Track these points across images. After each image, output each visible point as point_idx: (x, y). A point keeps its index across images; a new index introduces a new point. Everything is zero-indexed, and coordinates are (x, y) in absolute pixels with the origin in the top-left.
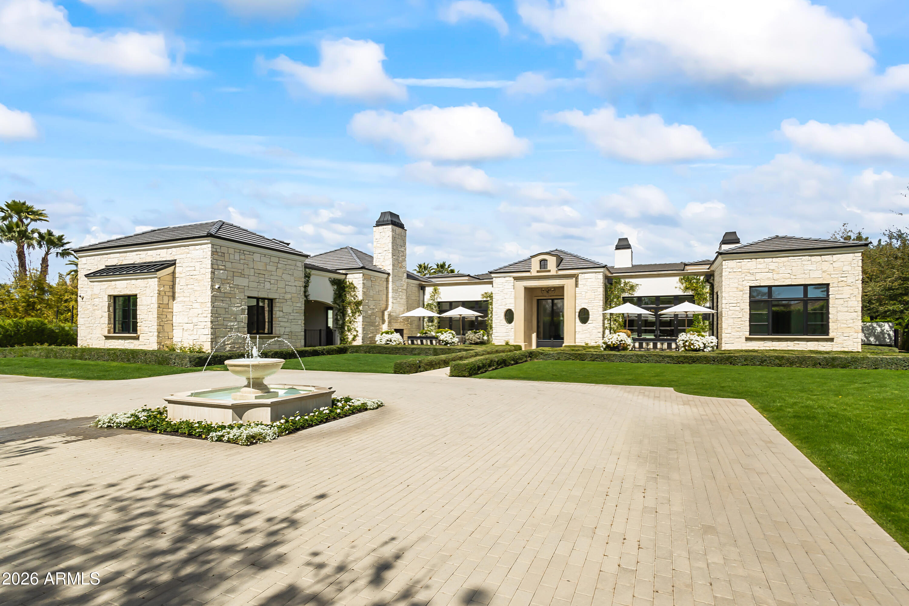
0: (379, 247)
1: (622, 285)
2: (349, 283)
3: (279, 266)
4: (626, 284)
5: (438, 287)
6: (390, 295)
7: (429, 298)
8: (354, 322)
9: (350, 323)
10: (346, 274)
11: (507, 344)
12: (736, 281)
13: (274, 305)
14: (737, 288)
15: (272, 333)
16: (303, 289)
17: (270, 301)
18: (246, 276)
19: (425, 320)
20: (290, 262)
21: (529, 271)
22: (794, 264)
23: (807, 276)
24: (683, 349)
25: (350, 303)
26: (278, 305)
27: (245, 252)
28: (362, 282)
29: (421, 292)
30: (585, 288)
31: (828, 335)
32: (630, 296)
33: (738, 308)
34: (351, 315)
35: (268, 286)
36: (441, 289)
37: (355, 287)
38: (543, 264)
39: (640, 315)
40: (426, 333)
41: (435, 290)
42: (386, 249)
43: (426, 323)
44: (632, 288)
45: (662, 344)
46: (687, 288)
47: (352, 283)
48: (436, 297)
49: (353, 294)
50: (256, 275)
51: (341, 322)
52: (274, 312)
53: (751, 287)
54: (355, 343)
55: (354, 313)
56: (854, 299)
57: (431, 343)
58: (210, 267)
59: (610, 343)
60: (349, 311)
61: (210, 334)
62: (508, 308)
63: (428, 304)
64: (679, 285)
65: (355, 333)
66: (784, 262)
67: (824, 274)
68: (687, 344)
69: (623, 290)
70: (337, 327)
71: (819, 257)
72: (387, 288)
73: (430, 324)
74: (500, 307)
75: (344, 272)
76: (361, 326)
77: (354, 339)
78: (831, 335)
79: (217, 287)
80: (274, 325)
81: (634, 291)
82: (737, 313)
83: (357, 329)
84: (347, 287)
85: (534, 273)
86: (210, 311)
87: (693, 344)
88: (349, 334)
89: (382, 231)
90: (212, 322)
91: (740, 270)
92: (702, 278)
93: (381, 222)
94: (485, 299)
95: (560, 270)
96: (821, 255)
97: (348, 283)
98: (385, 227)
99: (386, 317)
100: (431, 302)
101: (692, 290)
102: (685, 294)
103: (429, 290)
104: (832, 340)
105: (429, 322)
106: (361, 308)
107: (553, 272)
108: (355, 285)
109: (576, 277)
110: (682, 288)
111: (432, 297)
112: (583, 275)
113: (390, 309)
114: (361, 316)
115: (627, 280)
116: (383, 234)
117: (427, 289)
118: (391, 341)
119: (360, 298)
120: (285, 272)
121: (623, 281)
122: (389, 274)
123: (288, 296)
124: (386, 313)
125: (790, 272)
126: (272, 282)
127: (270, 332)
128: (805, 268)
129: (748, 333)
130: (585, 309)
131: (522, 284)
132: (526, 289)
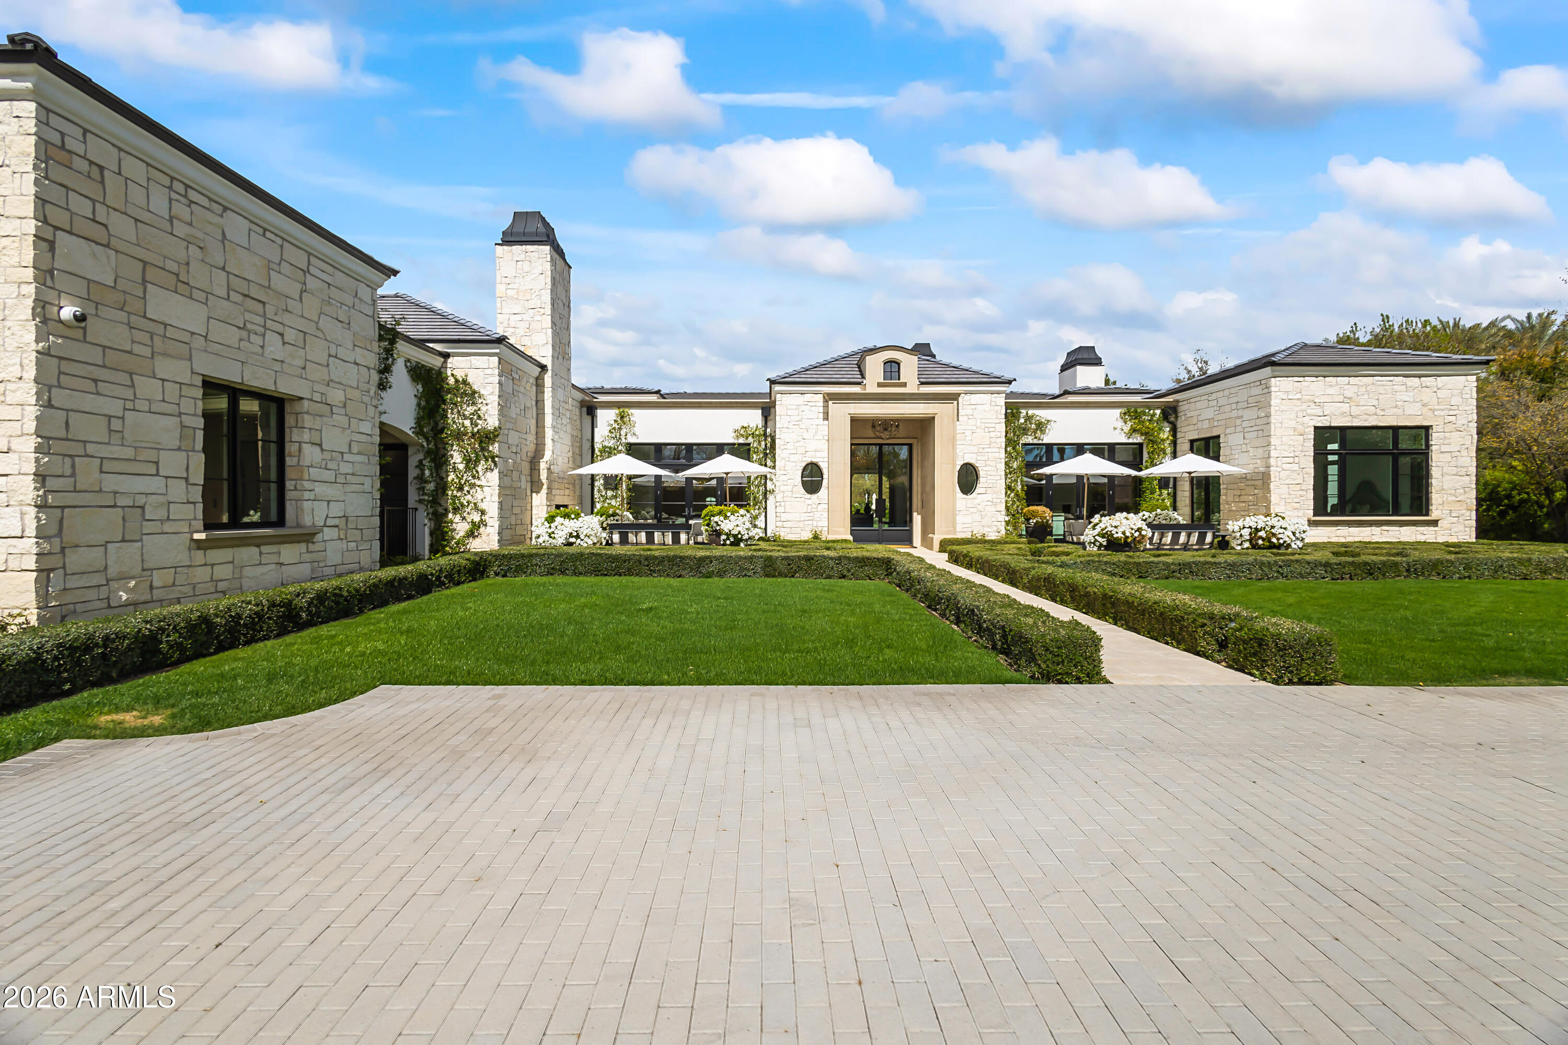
0: (512, 298)
1: (1022, 421)
2: (457, 381)
3: (311, 283)
4: (1028, 418)
5: (631, 411)
6: (548, 420)
7: (607, 433)
8: (473, 486)
9: (461, 489)
10: (446, 356)
11: (816, 537)
12: (1293, 416)
13: (289, 420)
14: (1295, 429)
15: (280, 522)
16: (375, 377)
17: (273, 407)
18: (197, 294)
19: (597, 484)
20: (340, 279)
21: (859, 383)
22: (1381, 389)
23: (1400, 412)
24: (1247, 545)
25: (459, 436)
26: (308, 421)
27: (193, 195)
28: (497, 379)
29: (587, 420)
30: (972, 422)
31: (1427, 515)
32: (1036, 441)
33: (1295, 467)
34: (461, 467)
35: (274, 347)
36: (637, 415)
37: (474, 392)
38: (892, 367)
40: (614, 514)
41: (622, 417)
42: (535, 303)
43: (599, 491)
44: (1041, 426)
46: (1134, 430)
47: (465, 382)
48: (623, 432)
49: (470, 410)
50: (234, 296)
51: (431, 486)
52: (291, 448)
53: (1316, 428)
54: (478, 545)
55: (471, 463)
56: (1464, 453)
57: (676, 540)
58: (30, 213)
59: (1120, 535)
60: (457, 458)
62: (809, 460)
63: (604, 447)
64: (1120, 424)
65: (476, 517)
66: (1366, 385)
67: (1425, 410)
68: (1263, 534)
69: (1025, 431)
70: (420, 501)
71: (1417, 379)
72: (539, 403)
73: (610, 493)
74: (793, 458)
75: (438, 347)
76: (496, 498)
77: (471, 534)
78: (1435, 514)
79: (67, 312)
80: (289, 495)
81: (1043, 432)
82: (1295, 475)
83: (482, 506)
84: (449, 391)
85: (870, 388)
87: (1274, 535)
88: (457, 518)
89: (522, 257)
91: (1299, 396)
92: (1158, 412)
93: (518, 234)
94: (741, 441)
95: (922, 383)
96: (1420, 376)
97: (451, 381)
98: (530, 248)
99: (544, 476)
100: (611, 443)
101: (1142, 434)
103: (606, 417)
104: (1435, 523)
105: (606, 489)
106: (495, 448)
107: (913, 387)
108: (475, 387)
109: (955, 397)
110: (1127, 428)
111: (615, 431)
112: (967, 397)
113: (548, 455)
114: (496, 471)
115: (1031, 412)
116: (526, 266)
117: (600, 412)
118: (578, 537)
119: (492, 420)
120: (327, 309)
121: (1024, 412)
122: (543, 368)
123: (336, 396)
124: (543, 466)
125: (1375, 403)
126: (290, 335)
127: (274, 517)
128: (1398, 397)
129: (1311, 512)
130: (971, 465)
131: (843, 412)
132: (856, 421)
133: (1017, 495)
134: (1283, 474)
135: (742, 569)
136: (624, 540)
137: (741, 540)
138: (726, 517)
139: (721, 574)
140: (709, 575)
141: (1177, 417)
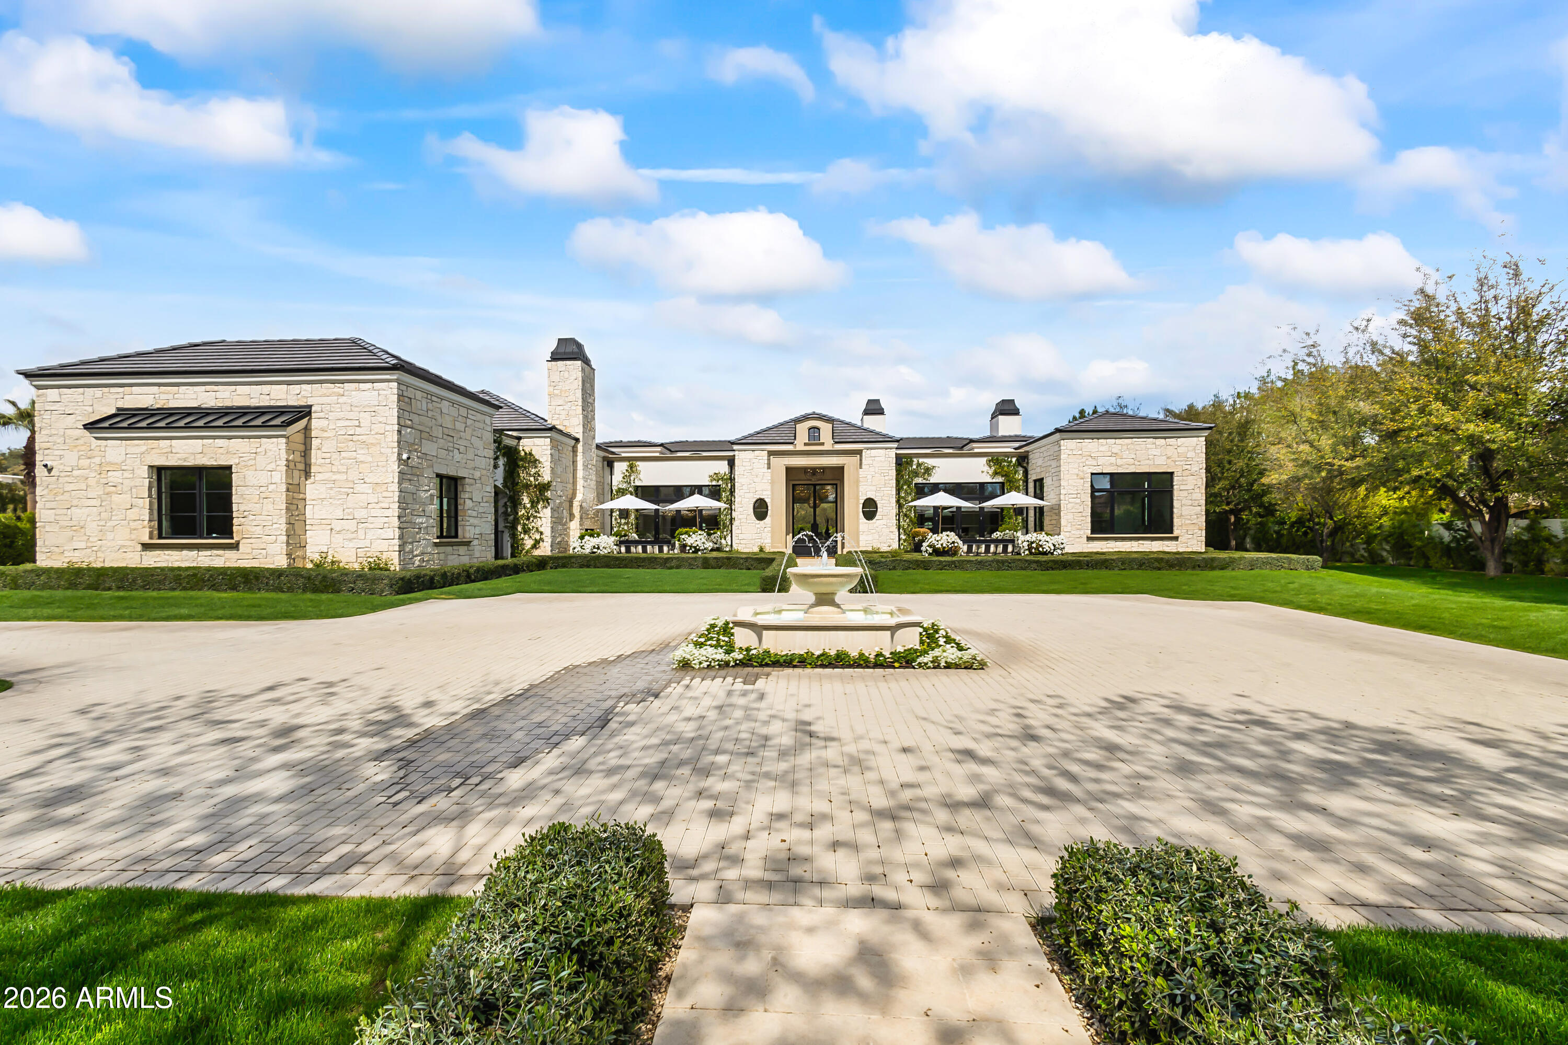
0: (557, 395)
1: (914, 467)
2: (526, 453)
3: (469, 422)
4: (919, 465)
5: (638, 463)
6: (580, 474)
7: (621, 479)
8: (535, 517)
9: (528, 519)
10: (519, 438)
11: (761, 550)
12: (1076, 465)
13: (460, 488)
14: (1078, 475)
15: (456, 536)
16: (492, 462)
17: (453, 483)
18: (435, 439)
19: (614, 514)
20: (479, 417)
21: (792, 443)
22: (1138, 448)
23: (1151, 462)
24: (1027, 552)
25: (527, 486)
26: (468, 488)
27: (434, 399)
28: (549, 452)
29: (607, 470)
30: (872, 469)
31: (1172, 533)
32: (924, 481)
33: (1078, 501)
34: (529, 506)
35: (457, 457)
36: (641, 465)
37: (536, 460)
38: (814, 432)
39: (959, 508)
40: (625, 535)
41: (631, 468)
42: (571, 398)
43: (616, 519)
44: (928, 471)
45: (996, 547)
46: (996, 473)
47: (530, 454)
48: (632, 478)
49: (533, 471)
50: (445, 437)
51: (511, 518)
52: (460, 501)
53: (1092, 474)
54: (537, 553)
55: (534, 504)
56: (1197, 490)
57: (661, 550)
58: (396, 421)
59: (939, 546)
60: (526, 500)
61: (397, 537)
62: (758, 497)
63: (619, 489)
64: (986, 468)
65: (538, 537)
66: (1127, 445)
67: (1169, 461)
68: (1034, 545)
69: (916, 474)
70: (506, 527)
71: (1163, 440)
72: (574, 462)
73: (623, 521)
74: (747, 495)
75: (515, 434)
76: (549, 525)
77: (535, 546)
78: (1176, 533)
79: (405, 456)
80: (460, 523)
81: (929, 475)
82: (1077, 506)
83: (541, 529)
84: (522, 460)
85: (800, 446)
86: (396, 499)
87: (1041, 546)
88: (526, 537)
89: (563, 369)
90: (399, 517)
91: (1080, 452)
92: (1014, 460)
93: (560, 353)
94: (714, 483)
95: (836, 443)
96: (1165, 438)
97: (522, 453)
98: (568, 362)
99: (576, 511)
100: (624, 486)
101: (1002, 476)
102: (994, 481)
103: (620, 468)
104: (1176, 538)
105: (621, 518)
106: (548, 494)
107: (828, 445)
108: (537, 457)
109: (859, 452)
110: (991, 472)
111: (626, 478)
112: (869, 452)
113: (579, 497)
114: (549, 508)
115: (921, 460)
116: (566, 375)
117: (616, 464)
118: (598, 548)
119: (546, 477)
120: (475, 433)
121: (915, 460)
122: (577, 440)
123: (477, 474)
124: (576, 504)
125: (1134, 456)
126: (462, 449)
127: (453, 534)
128: (1150, 452)
129: (1089, 532)
130: (872, 499)
131: (781, 463)
132: (789, 470)
133: (911, 521)
134: (1070, 506)
135: (690, 564)
136: (628, 550)
137: (699, 550)
138: (689, 536)
139: (678, 567)
140: (671, 568)
141: (1028, 463)
